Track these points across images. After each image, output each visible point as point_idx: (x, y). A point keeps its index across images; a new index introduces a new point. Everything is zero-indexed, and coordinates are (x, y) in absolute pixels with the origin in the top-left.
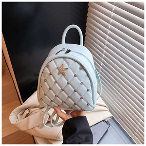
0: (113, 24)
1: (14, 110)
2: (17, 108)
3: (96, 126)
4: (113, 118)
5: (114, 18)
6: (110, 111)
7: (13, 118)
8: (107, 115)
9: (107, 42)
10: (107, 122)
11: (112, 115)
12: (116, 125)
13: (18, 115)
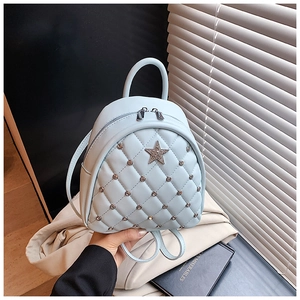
0: (219, 42)
1: (35, 236)
2: (40, 232)
3: (204, 254)
4: (239, 237)
5: (221, 29)
6: (232, 223)
7: (33, 253)
8: (227, 230)
9: (211, 80)
10: (228, 246)
11: (236, 231)
12: (246, 250)
13: (44, 246)
